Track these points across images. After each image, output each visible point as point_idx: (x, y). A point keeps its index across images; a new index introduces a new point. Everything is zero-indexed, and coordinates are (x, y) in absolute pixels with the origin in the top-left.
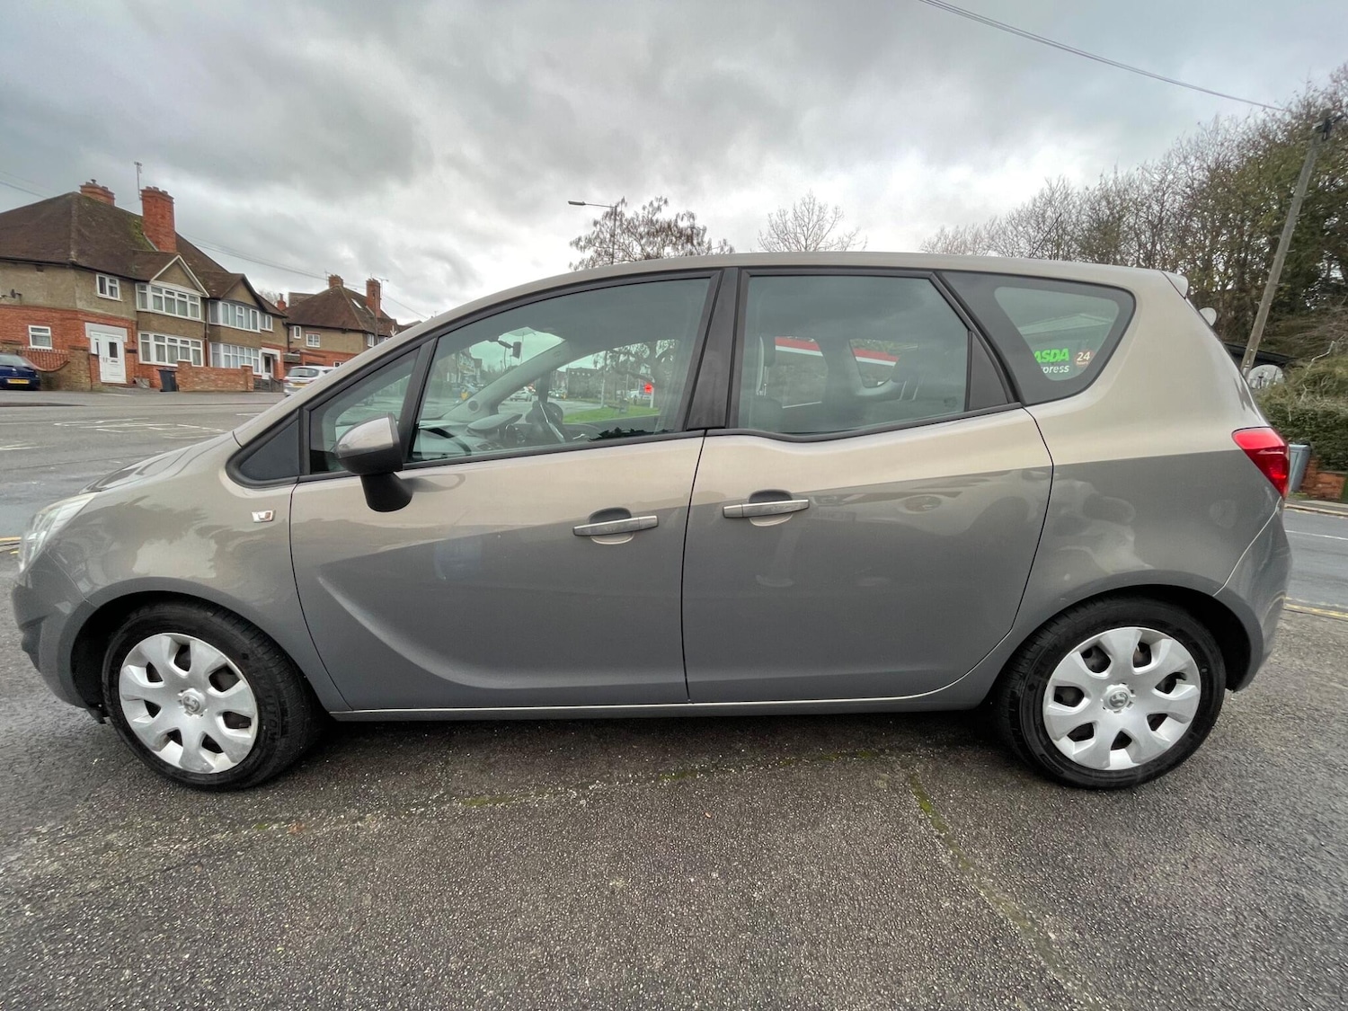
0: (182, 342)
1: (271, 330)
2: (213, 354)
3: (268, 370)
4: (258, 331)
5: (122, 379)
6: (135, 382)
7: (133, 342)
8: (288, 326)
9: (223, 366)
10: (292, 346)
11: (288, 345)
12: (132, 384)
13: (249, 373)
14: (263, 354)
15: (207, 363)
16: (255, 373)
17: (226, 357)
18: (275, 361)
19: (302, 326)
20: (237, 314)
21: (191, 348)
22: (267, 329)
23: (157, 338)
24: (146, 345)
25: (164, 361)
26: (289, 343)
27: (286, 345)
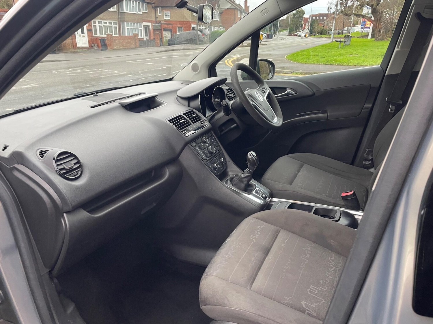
0: (110, 23)
1: (147, 12)
2: (122, 28)
3: (146, 35)
4: (141, 13)
5: (87, 45)
6: (92, 47)
7: (90, 25)
8: (155, 8)
9: (127, 35)
10: (157, 20)
11: (156, 19)
12: (91, 47)
13: (136, 38)
14: (144, 26)
15: (120, 34)
16: (139, 37)
17: (128, 30)
18: (149, 29)
19: (162, 7)
20: (132, 5)
21: (113, 26)
22: (145, 11)
23: (99, 23)
24: (95, 26)
25: (103, 34)
26: (156, 18)
27: (154, 20)
